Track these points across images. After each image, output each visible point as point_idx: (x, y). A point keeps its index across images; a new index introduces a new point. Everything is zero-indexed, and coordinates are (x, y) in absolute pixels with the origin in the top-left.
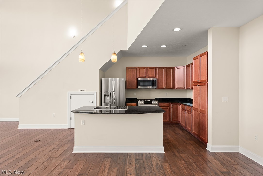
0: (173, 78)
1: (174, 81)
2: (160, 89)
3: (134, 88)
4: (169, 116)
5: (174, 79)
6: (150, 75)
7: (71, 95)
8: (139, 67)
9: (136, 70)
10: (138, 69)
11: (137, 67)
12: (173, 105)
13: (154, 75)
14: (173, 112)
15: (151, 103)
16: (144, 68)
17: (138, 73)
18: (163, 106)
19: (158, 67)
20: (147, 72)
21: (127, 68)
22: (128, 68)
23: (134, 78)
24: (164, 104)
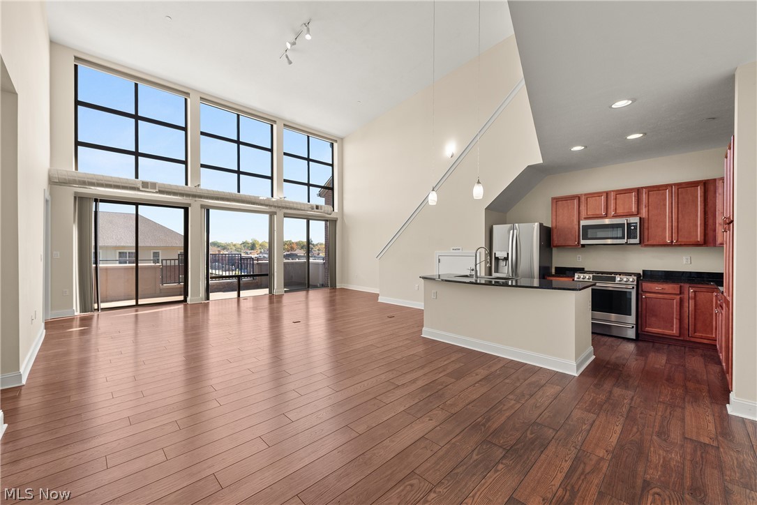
0: (705, 213)
1: (710, 222)
2: (653, 246)
3: (570, 243)
4: (681, 320)
5: (710, 215)
6: (620, 211)
7: (440, 257)
8: (585, 195)
9: (576, 202)
10: (583, 199)
11: (581, 195)
12: (695, 292)
13: (634, 209)
14: (695, 312)
15: (613, 279)
16: (599, 194)
17: (583, 208)
18: (657, 291)
19: (645, 188)
20: (609, 204)
21: (553, 199)
22: (556, 200)
23: (573, 220)
24: (661, 285)
